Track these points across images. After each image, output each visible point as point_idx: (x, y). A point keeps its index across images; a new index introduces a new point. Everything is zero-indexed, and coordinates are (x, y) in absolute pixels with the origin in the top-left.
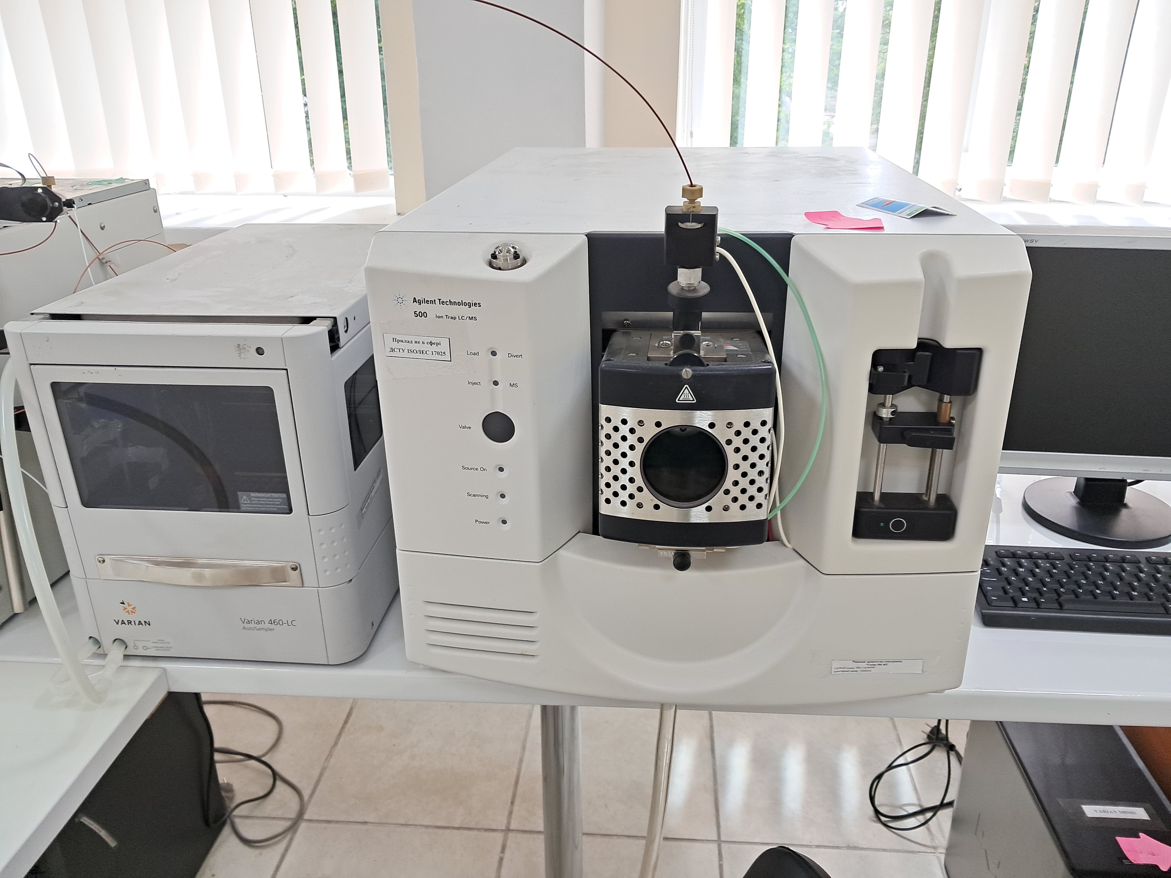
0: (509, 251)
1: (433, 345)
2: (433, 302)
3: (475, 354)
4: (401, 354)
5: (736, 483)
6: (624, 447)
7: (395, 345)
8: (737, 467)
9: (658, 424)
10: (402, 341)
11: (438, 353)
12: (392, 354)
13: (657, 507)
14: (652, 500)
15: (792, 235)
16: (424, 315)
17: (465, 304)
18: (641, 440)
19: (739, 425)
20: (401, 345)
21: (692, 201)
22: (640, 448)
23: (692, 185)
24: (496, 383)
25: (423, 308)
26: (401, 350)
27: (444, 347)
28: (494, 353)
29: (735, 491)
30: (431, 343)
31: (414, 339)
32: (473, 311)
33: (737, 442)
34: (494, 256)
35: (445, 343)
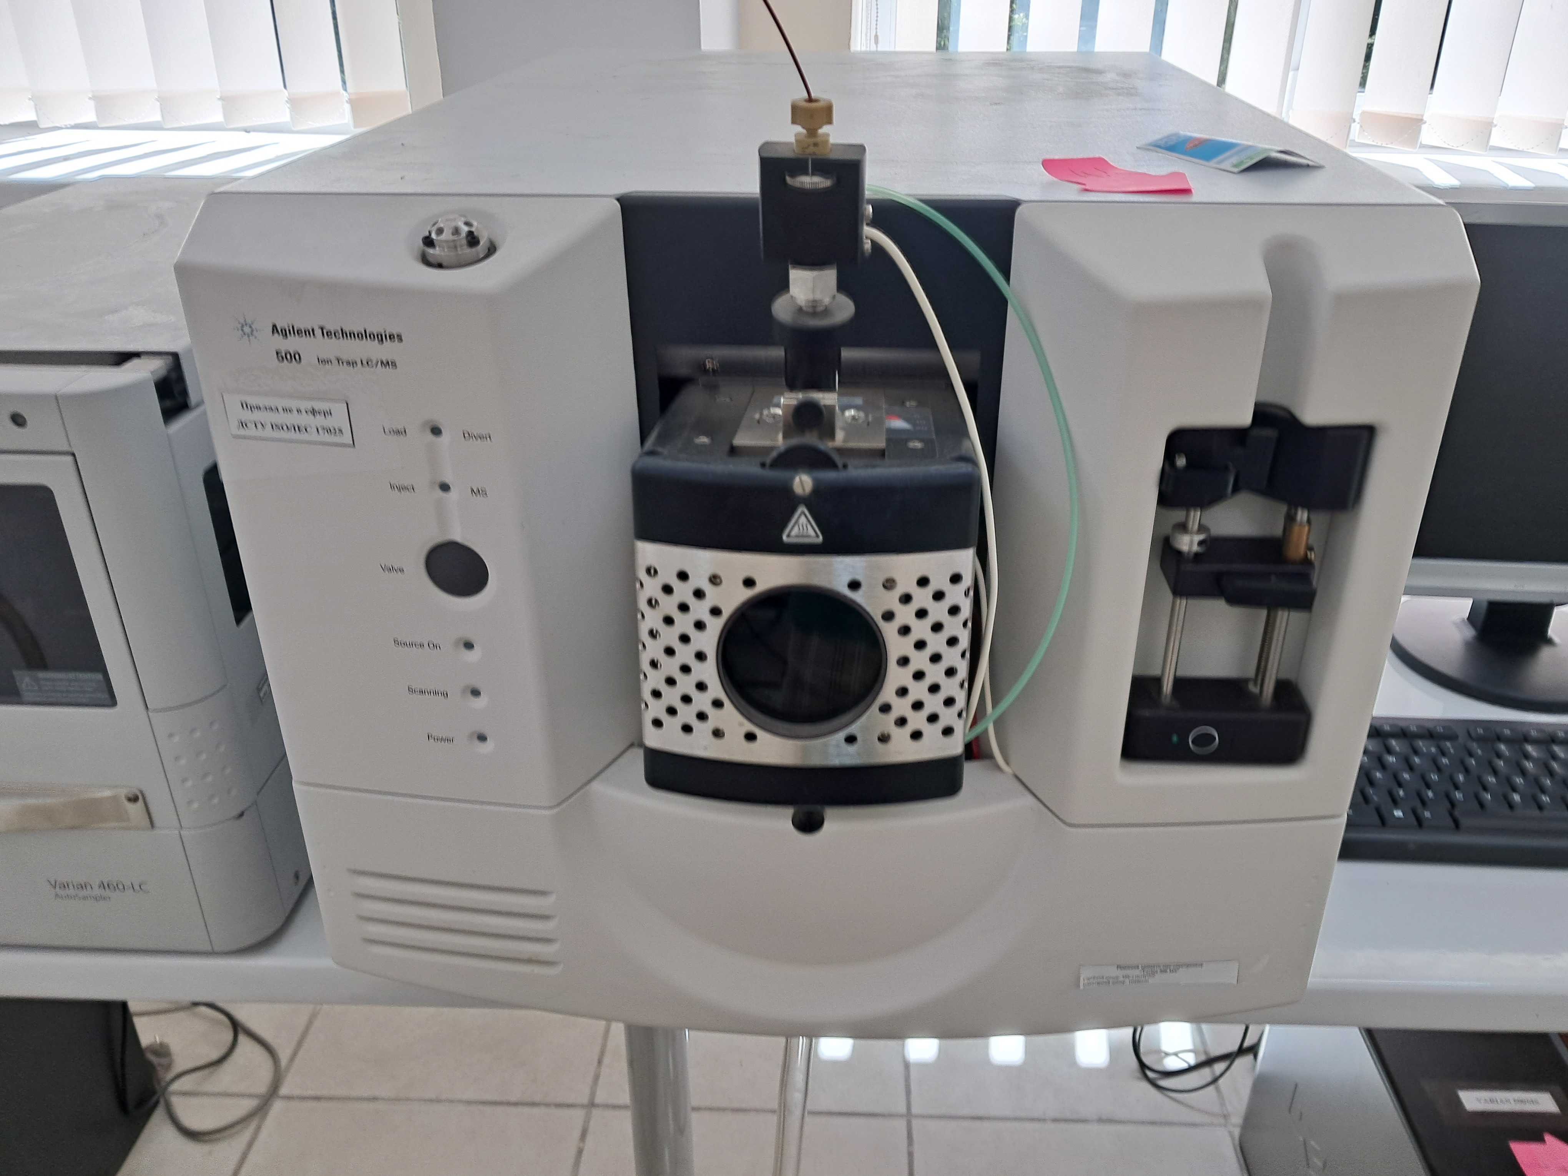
0: (456, 231)
1: (318, 416)
2: (310, 333)
3: (398, 432)
4: (260, 432)
5: (903, 692)
6: (684, 623)
7: (247, 415)
8: (904, 661)
9: (749, 583)
10: (259, 408)
11: (329, 431)
12: (242, 432)
13: (750, 737)
14: (741, 725)
15: (1014, 204)
16: (294, 357)
17: (372, 336)
18: (716, 612)
19: (905, 584)
20: (257, 416)
21: (812, 132)
22: (715, 626)
23: (810, 100)
24: (445, 487)
25: (292, 344)
26: (259, 426)
27: (339, 419)
28: (436, 431)
29: (901, 707)
30: (314, 412)
31: (280, 403)
32: (387, 351)
33: (905, 615)
34: (428, 242)
35: (339, 410)
